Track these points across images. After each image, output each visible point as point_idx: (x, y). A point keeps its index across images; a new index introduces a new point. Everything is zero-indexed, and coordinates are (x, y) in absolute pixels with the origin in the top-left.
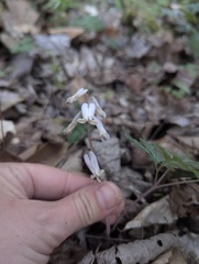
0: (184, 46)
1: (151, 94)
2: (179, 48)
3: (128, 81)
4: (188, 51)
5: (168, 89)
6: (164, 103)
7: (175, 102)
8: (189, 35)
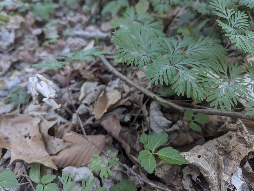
0: (34, 17)
1: (40, 53)
2: (33, 21)
3: (20, 58)
4: (39, 19)
5: (46, 43)
6: (51, 51)
7: (56, 46)
8: (32, 9)
